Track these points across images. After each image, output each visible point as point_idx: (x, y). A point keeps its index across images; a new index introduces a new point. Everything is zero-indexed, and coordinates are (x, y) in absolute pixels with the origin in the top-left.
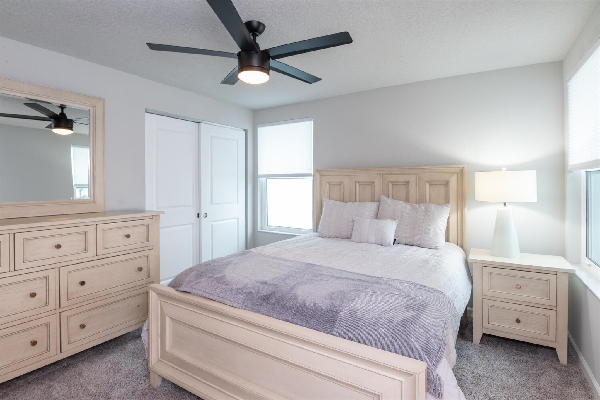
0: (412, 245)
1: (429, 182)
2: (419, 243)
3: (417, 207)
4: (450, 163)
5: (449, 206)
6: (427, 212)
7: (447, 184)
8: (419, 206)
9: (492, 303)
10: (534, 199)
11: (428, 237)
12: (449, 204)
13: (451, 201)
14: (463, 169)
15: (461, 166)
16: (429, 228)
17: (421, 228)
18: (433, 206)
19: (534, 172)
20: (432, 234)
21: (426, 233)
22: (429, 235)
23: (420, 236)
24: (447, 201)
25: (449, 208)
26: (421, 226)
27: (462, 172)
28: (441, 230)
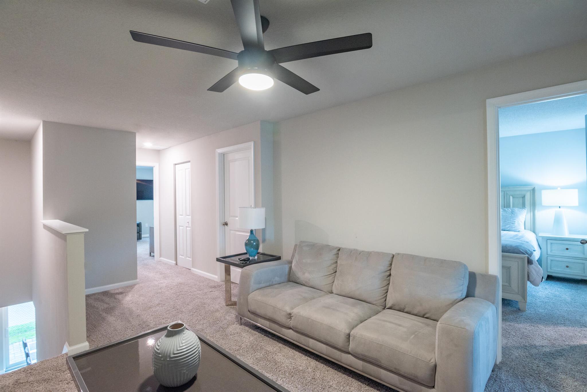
0: (504, 230)
1: (512, 196)
2: (508, 229)
3: (507, 210)
4: (526, 185)
5: (526, 209)
6: (512, 212)
7: (524, 197)
8: (507, 209)
9: (552, 258)
10: (577, 204)
11: (514, 226)
12: (526, 208)
13: (526, 206)
14: (534, 189)
15: (533, 187)
16: (515, 221)
17: (509, 221)
18: (516, 210)
19: (577, 190)
20: (516, 224)
21: (513, 224)
22: (514, 225)
23: (509, 225)
24: (523, 206)
25: (526, 210)
26: (510, 220)
27: (534, 190)
28: (521, 222)
